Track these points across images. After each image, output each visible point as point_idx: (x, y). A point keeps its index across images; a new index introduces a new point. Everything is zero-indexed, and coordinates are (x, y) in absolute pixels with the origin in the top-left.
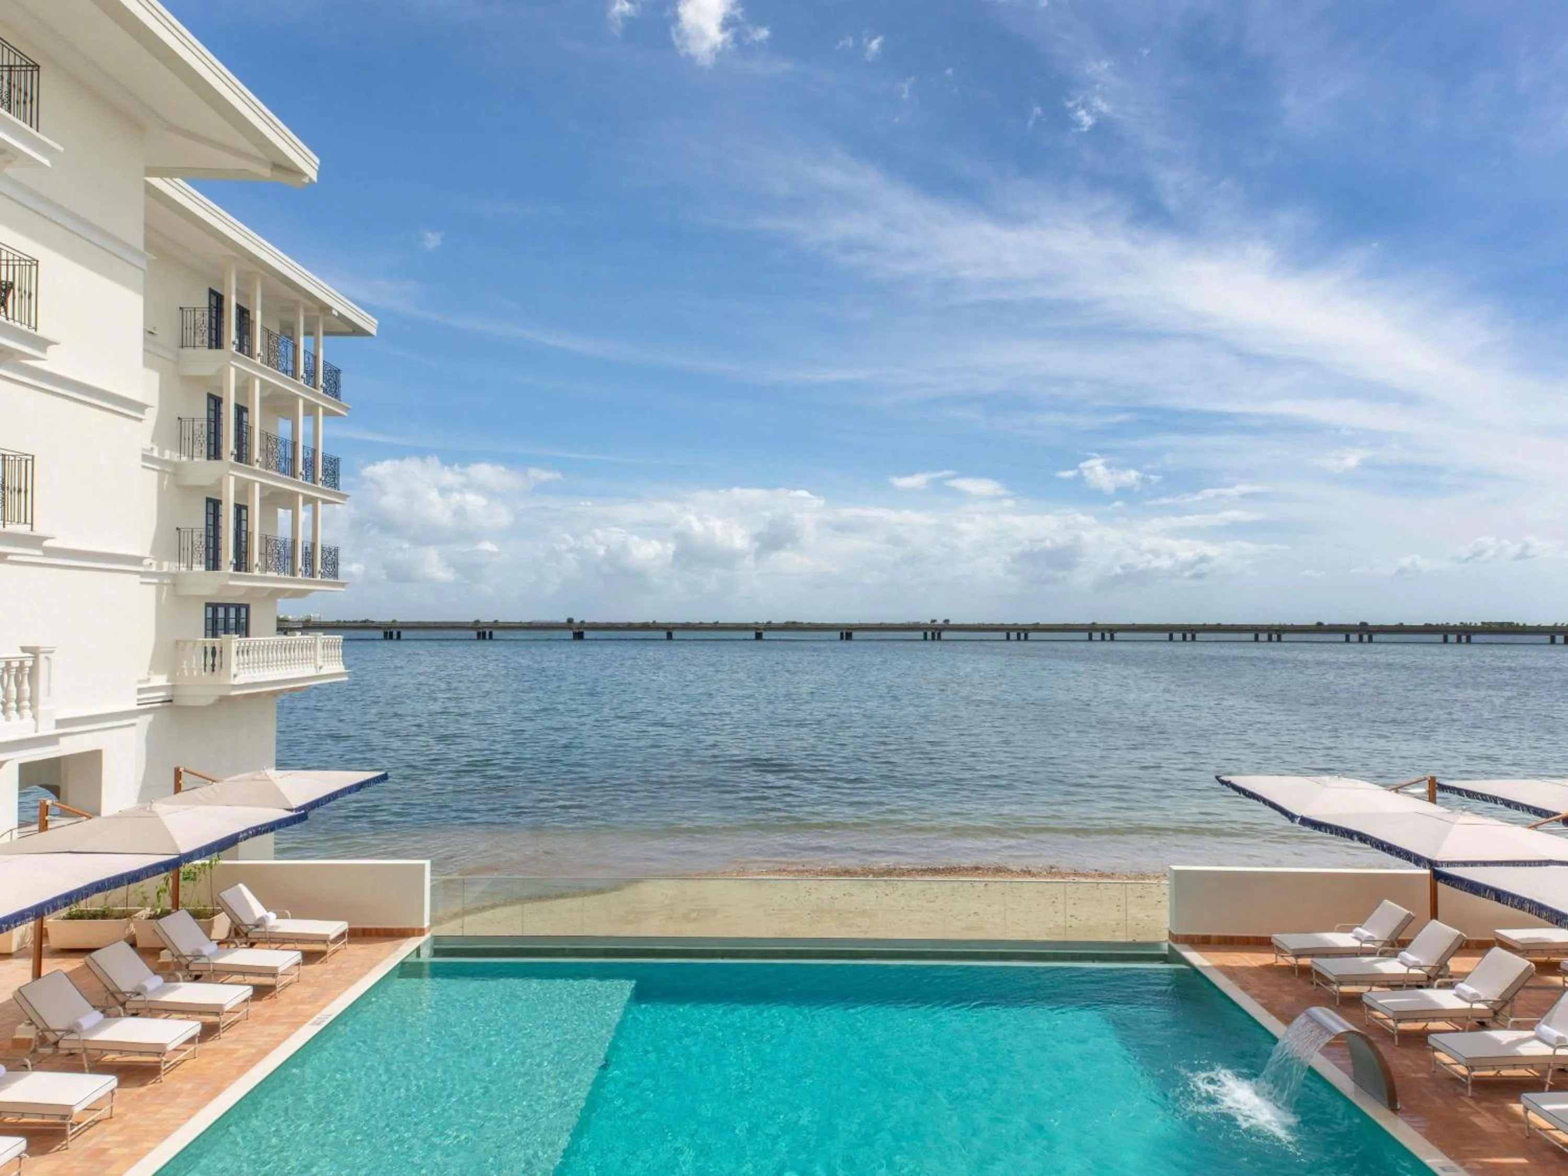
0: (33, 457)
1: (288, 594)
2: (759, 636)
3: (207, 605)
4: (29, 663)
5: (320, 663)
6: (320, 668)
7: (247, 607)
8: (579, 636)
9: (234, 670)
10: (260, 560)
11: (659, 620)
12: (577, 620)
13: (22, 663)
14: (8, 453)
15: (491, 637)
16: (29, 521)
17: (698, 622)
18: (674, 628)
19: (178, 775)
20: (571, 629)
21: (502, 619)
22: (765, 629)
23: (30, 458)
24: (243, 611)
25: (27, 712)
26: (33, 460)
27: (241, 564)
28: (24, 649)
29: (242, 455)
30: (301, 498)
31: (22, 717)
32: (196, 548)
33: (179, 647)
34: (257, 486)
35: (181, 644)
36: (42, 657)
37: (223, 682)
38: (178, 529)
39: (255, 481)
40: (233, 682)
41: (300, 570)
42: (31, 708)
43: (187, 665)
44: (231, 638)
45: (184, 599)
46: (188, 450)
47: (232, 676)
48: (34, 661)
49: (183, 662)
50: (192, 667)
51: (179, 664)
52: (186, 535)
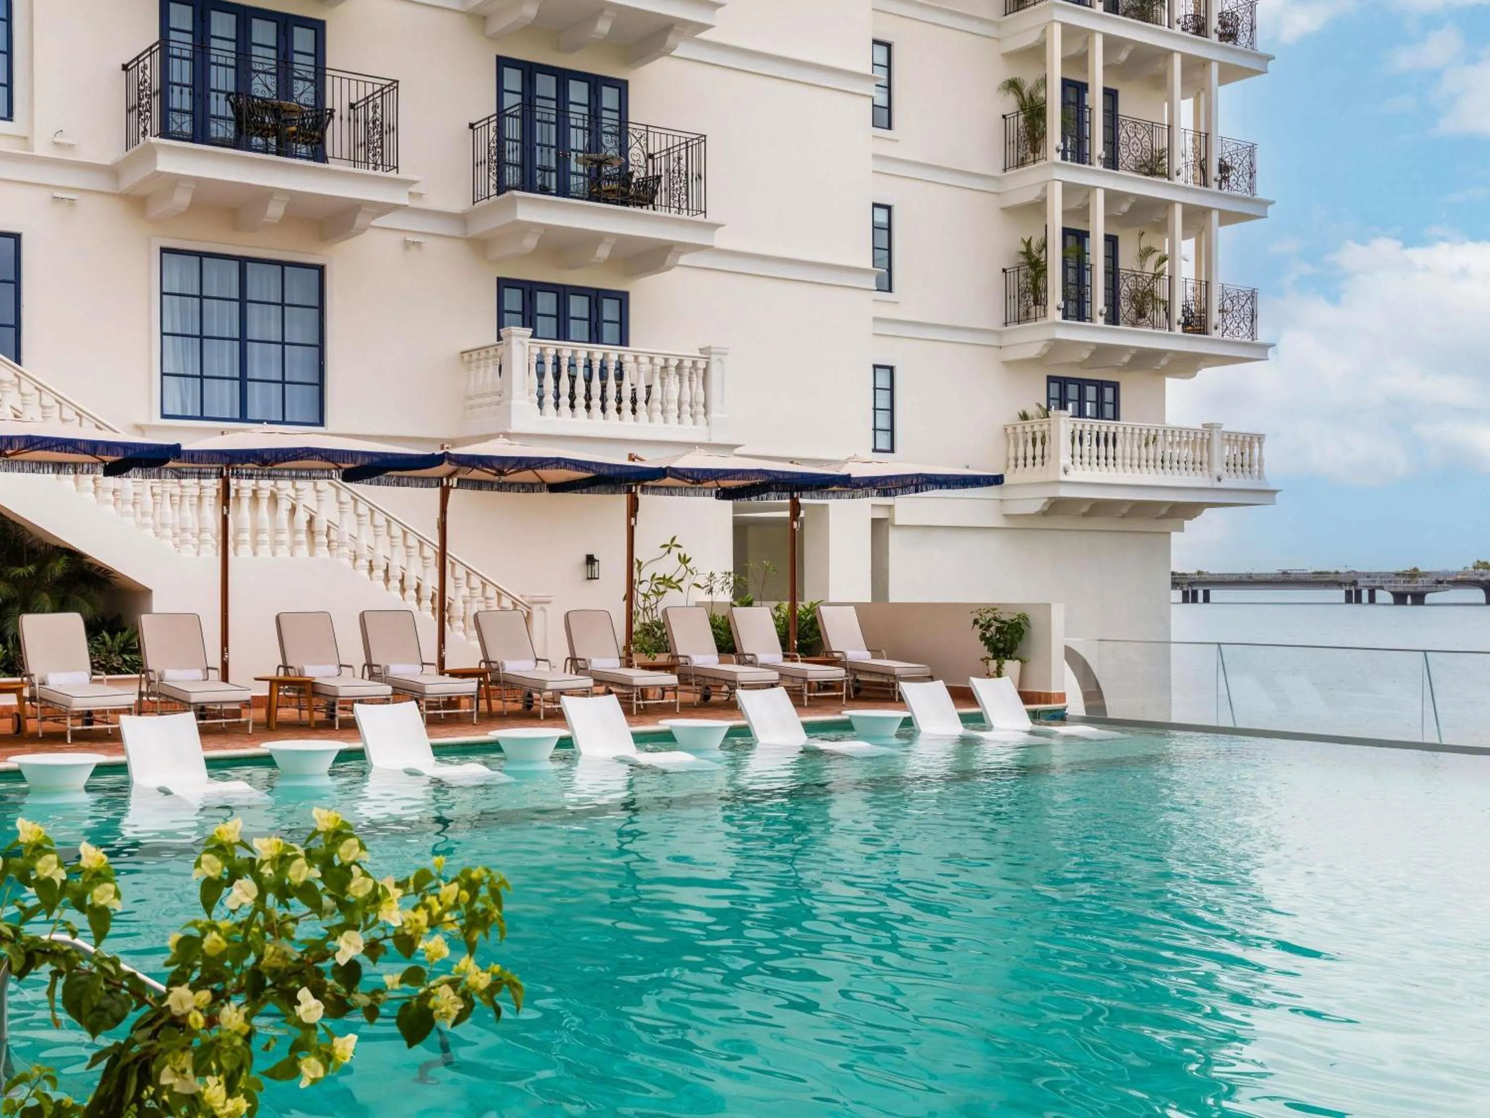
3: (1049, 379)
4: (701, 364)
7: (1114, 385)
13: (694, 362)
16: (703, 209)
23: (703, 139)
25: (700, 417)
26: (705, 141)
27: (1079, 309)
28: (701, 351)
29: (1076, 152)
31: (695, 423)
32: (1022, 293)
33: (1007, 435)
34: (1100, 196)
35: (1010, 430)
36: (714, 358)
37: (1052, 478)
38: (1004, 270)
39: (1096, 187)
40: (1063, 478)
41: (1179, 323)
42: (705, 414)
43: (1016, 460)
44: (1059, 416)
45: (1014, 366)
46: (1012, 158)
47: (1062, 469)
48: (707, 363)
49: (1012, 455)
50: (1021, 462)
51: (1008, 460)
52: (1012, 277)
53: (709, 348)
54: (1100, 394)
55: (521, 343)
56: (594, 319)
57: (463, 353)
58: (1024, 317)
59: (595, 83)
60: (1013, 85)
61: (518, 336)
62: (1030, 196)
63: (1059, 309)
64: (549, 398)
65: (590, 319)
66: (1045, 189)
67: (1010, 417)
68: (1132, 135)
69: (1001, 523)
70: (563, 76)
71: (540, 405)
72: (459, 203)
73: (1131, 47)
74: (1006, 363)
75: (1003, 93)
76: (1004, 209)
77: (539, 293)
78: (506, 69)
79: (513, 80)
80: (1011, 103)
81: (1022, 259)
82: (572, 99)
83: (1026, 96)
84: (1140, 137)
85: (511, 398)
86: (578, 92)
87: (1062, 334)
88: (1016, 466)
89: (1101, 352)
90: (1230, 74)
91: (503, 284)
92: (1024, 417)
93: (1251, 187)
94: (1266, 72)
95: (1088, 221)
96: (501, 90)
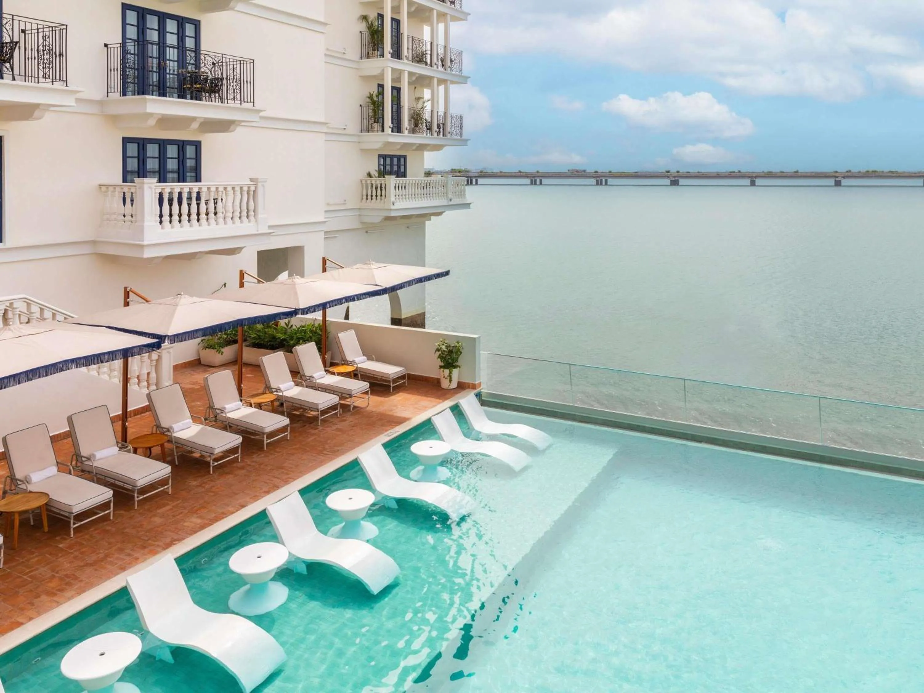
0: (253, 60)
1: (429, 148)
2: (838, 184)
3: (380, 156)
4: (253, 188)
5: (450, 196)
6: (451, 200)
7: (405, 157)
8: (675, 183)
9: (393, 199)
10: (409, 125)
11: (744, 170)
12: (673, 170)
13: (249, 188)
14: (229, 57)
15: (606, 184)
16: (252, 101)
17: (778, 171)
18: (756, 177)
19: (324, 261)
20: (668, 177)
21: (614, 170)
22: (844, 177)
23: (252, 61)
24: (402, 160)
25: (252, 218)
26: (253, 62)
27: (397, 128)
28: (251, 180)
29: (397, 54)
30: (435, 80)
31: (249, 222)
32: (369, 118)
33: (362, 184)
34: (406, 74)
35: (364, 182)
36: (260, 184)
37: (387, 207)
38: (361, 106)
39: (404, 70)
40: (392, 207)
41: (436, 131)
42: (254, 216)
43: (367, 196)
44: (391, 178)
45: (365, 152)
46: (365, 53)
47: (392, 203)
48: (256, 187)
49: (365, 193)
50: (369, 197)
51: (362, 196)
52: (365, 109)
53: (257, 179)
54: (399, 160)
55: (150, 188)
56: (181, 158)
57: (101, 185)
58: (369, 129)
59: (181, 21)
60: (365, 18)
61: (148, 183)
62: (376, 72)
63: (390, 127)
64: (166, 218)
65: (178, 158)
66: (383, 70)
67: (362, 175)
68: (418, 46)
69: (359, 226)
70: (163, 17)
71: (161, 222)
72: (98, 94)
73: (416, 5)
74: (362, 150)
75: (361, 21)
76: (360, 76)
77: (148, 145)
78: (127, 11)
79: (132, 17)
80: (363, 27)
81: (368, 100)
82: (168, 30)
83: (370, 23)
84: (421, 47)
85: (143, 221)
86: (171, 26)
87: (391, 140)
88: (367, 199)
89: (405, 146)
90: (455, 19)
91: (126, 141)
92: (369, 175)
93: (461, 70)
94: (467, 20)
96: (124, 24)
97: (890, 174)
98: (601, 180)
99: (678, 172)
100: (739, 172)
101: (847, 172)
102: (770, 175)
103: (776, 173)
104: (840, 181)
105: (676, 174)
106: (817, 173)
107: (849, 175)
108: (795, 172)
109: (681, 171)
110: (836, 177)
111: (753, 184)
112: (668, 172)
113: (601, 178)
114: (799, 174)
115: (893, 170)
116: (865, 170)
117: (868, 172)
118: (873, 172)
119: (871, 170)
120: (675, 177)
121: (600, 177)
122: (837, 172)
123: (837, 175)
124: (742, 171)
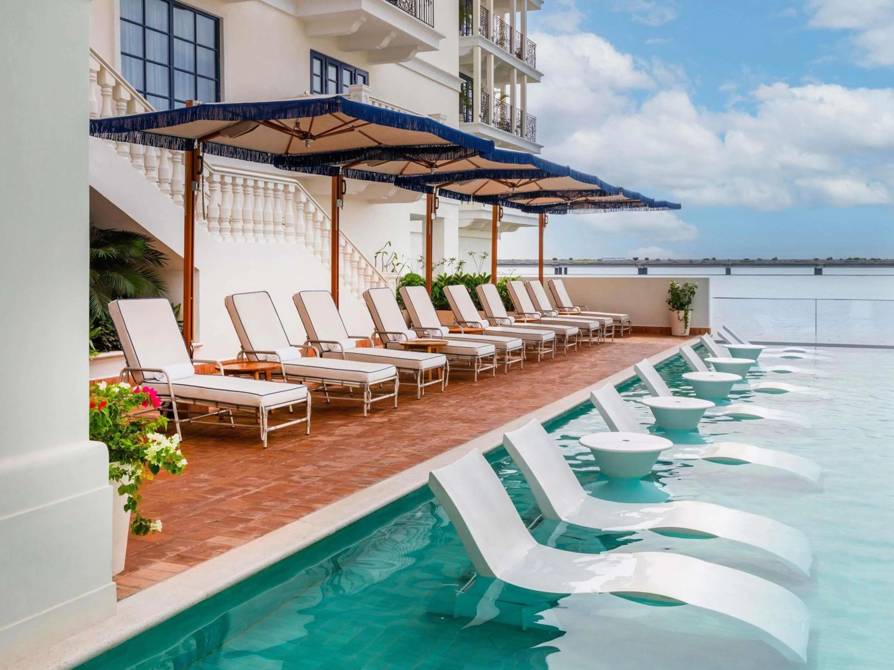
10: (494, 118)
16: (432, 25)
17: (756, 258)
30: (515, 72)
34: (492, 58)
39: (491, 54)
41: (516, 131)
63: (480, 116)
68: (500, 29)
84: (503, 31)
91: (313, 55)
95: (472, 72)
97: (872, 262)
98: (561, 269)
99: (647, 259)
100: (714, 259)
101: (828, 259)
102: (747, 263)
103: (753, 261)
104: (821, 270)
105: (645, 262)
106: (796, 261)
107: (831, 263)
108: (773, 259)
109: (650, 259)
110: (817, 265)
111: (728, 272)
112: (636, 259)
113: (561, 267)
114: (777, 262)
115: (876, 258)
116: (847, 258)
117: (850, 259)
118: (855, 259)
119: (853, 257)
120: (643, 265)
121: (559, 264)
122: (817, 259)
123: (818, 263)
124: (716, 259)
